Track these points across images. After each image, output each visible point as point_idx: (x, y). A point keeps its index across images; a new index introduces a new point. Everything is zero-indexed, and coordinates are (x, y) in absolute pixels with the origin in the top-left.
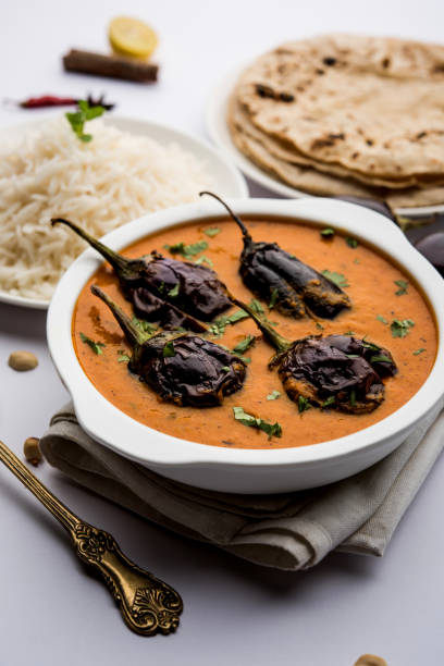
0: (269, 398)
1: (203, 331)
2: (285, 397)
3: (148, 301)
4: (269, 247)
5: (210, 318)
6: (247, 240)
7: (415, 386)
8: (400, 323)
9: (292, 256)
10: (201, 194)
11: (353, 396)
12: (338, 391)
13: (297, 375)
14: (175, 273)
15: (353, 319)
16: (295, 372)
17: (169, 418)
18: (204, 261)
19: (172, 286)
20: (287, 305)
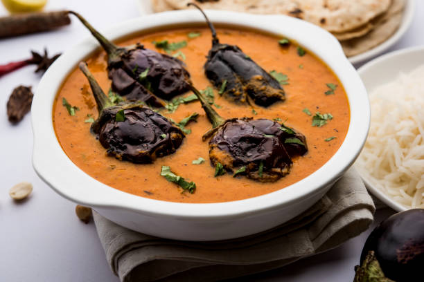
0: (194, 162)
1: (160, 106)
2: (208, 163)
3: (123, 80)
4: (230, 48)
5: (169, 98)
6: (215, 42)
7: (317, 165)
8: (321, 116)
9: (247, 56)
10: (189, 5)
11: (261, 167)
12: (249, 162)
13: (221, 146)
14: (149, 60)
15: (284, 109)
16: (221, 144)
17: (109, 168)
18: (180, 55)
19: (144, 69)
20: (232, 93)
